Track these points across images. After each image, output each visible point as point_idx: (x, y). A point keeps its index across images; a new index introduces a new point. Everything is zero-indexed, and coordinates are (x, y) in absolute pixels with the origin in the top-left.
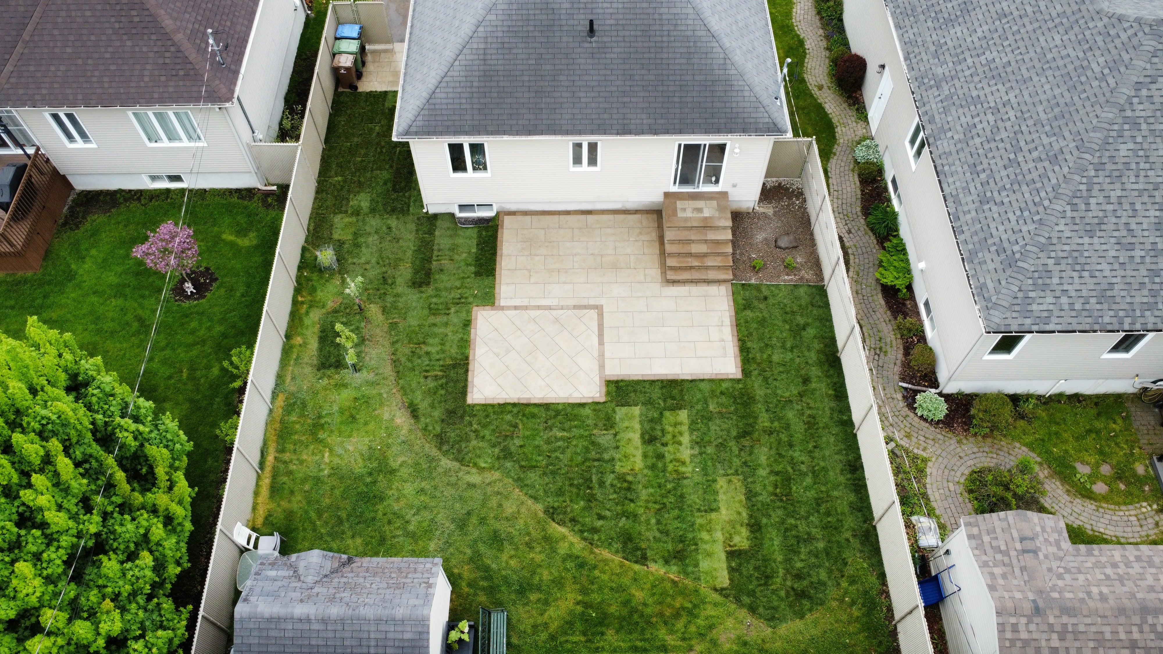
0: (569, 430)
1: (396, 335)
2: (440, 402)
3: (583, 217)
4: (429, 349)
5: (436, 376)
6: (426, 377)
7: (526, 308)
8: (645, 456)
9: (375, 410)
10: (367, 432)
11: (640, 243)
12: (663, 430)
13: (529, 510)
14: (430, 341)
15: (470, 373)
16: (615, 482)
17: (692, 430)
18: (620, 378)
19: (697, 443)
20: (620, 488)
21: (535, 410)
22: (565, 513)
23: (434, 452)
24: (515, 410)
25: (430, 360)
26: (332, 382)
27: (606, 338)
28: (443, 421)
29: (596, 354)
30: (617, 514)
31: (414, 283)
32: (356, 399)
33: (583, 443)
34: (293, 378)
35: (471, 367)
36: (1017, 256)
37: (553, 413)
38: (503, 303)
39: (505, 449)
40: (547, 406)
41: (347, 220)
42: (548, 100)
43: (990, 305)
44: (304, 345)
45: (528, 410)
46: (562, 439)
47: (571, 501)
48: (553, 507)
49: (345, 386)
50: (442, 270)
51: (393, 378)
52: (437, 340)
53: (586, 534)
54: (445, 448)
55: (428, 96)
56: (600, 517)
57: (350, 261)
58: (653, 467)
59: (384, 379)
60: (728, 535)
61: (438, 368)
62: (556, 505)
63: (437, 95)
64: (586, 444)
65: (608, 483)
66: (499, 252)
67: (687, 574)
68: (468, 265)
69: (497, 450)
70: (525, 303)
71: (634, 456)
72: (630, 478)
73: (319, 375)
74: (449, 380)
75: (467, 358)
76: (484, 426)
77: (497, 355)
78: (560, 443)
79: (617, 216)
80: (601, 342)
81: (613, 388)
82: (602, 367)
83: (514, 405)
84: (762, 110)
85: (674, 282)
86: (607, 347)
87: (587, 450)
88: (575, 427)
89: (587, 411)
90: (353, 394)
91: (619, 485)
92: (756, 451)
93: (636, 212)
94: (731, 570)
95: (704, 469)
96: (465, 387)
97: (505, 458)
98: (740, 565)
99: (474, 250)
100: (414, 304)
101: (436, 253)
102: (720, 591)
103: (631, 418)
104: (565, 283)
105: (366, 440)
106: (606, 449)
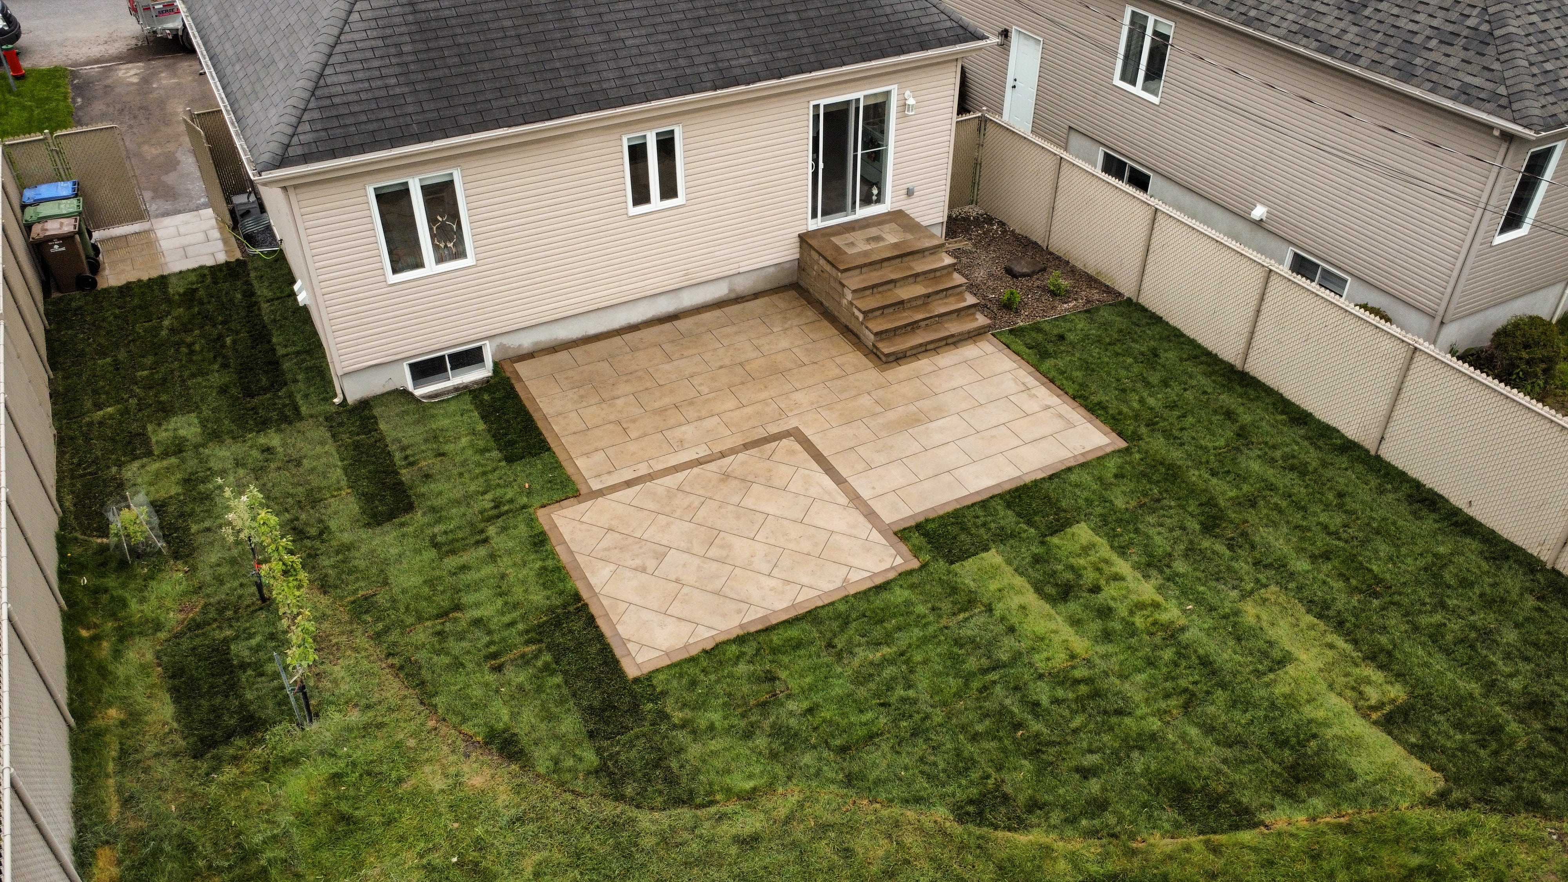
0: (888, 639)
1: (378, 619)
2: (562, 701)
3: (667, 326)
4: (477, 613)
5: (523, 656)
6: (499, 669)
7: (650, 477)
8: (1075, 622)
9: (400, 781)
10: (402, 839)
11: (796, 330)
12: (1071, 568)
13: (921, 829)
14: (468, 599)
15: (600, 622)
16: (1060, 693)
17: (1122, 551)
18: (921, 519)
19: (1149, 565)
20: (1077, 700)
21: (793, 632)
22: (1006, 798)
23: (610, 809)
24: (749, 649)
25: (489, 633)
26: (250, 767)
27: (844, 471)
28: (592, 735)
29: (843, 500)
30: (1115, 752)
31: (374, 516)
32: (336, 778)
33: (934, 652)
34: (128, 801)
35: (594, 609)
36: (1485, 27)
37: (835, 625)
38: (595, 485)
39: (777, 731)
40: (812, 616)
41: (156, 466)
42: (564, 53)
43: (1504, 101)
44: (134, 718)
45: (776, 639)
46: (886, 661)
47: (999, 769)
48: (971, 802)
49: (292, 760)
50: (427, 476)
51: (413, 701)
52: (484, 594)
53: (1084, 822)
54: (629, 790)
55: (310, 85)
56: (1086, 773)
57: (194, 528)
58: (1107, 636)
59: (390, 710)
60: (1349, 693)
61: (518, 640)
62: (974, 791)
63: (329, 81)
64: (943, 649)
65: (1045, 700)
66: (536, 416)
67: (1353, 799)
68: (483, 451)
69: (761, 742)
70: (643, 470)
71: (1055, 632)
72: (1080, 673)
73: (204, 766)
74: (559, 650)
75: (577, 597)
76: (700, 706)
77: (643, 570)
78: (888, 672)
79: (728, 310)
80: (839, 480)
81: (917, 539)
82: (871, 515)
83: (741, 640)
84: (934, 10)
85: (899, 358)
86: (855, 482)
87: (956, 660)
88: (899, 629)
89: (900, 595)
90: (322, 769)
91: (1071, 695)
92: (1257, 539)
93: (756, 295)
94: (1419, 751)
95: (1199, 601)
96: (606, 650)
97: (789, 748)
98: (1425, 734)
99: (481, 426)
100: (394, 551)
101: (398, 456)
102: (1440, 800)
103: (993, 572)
104: (700, 419)
105: (410, 858)
106: (993, 642)
